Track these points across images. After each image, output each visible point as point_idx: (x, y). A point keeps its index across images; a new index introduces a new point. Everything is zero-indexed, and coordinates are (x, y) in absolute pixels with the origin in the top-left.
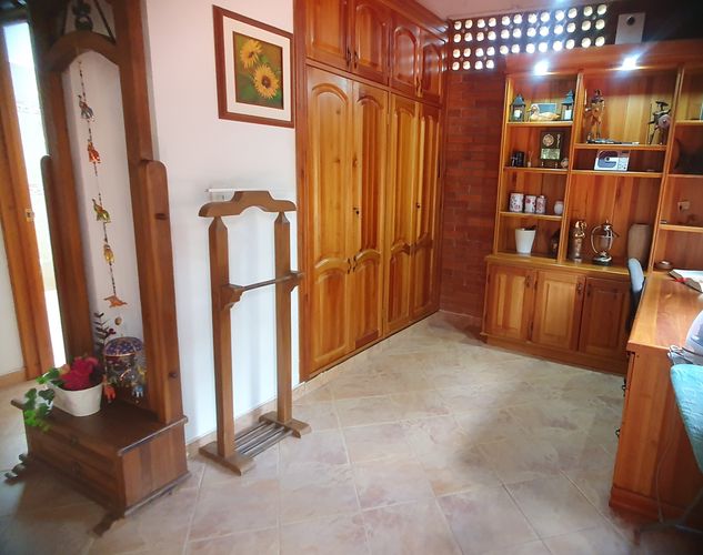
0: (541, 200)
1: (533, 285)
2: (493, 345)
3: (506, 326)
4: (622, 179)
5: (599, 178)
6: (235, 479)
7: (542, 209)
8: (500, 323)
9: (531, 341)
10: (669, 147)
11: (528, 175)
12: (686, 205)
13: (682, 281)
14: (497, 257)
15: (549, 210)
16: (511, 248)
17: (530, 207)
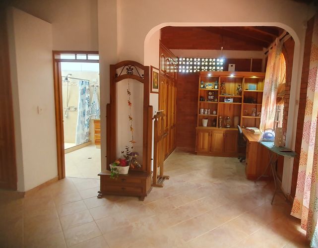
0: (209, 110)
1: (211, 135)
2: (199, 155)
3: (203, 148)
4: (230, 104)
5: (224, 104)
6: (161, 188)
7: (209, 113)
8: (201, 147)
9: (211, 152)
10: (243, 97)
11: (204, 103)
12: (247, 111)
13: (249, 130)
14: (198, 128)
15: (212, 113)
16: (201, 125)
17: (206, 112)
